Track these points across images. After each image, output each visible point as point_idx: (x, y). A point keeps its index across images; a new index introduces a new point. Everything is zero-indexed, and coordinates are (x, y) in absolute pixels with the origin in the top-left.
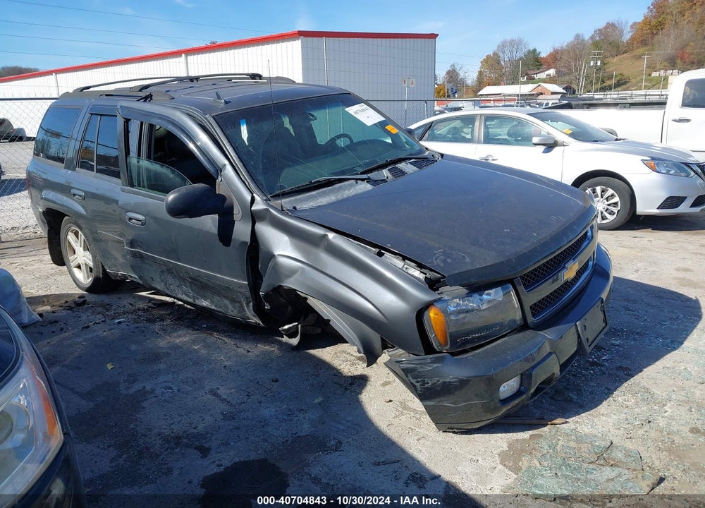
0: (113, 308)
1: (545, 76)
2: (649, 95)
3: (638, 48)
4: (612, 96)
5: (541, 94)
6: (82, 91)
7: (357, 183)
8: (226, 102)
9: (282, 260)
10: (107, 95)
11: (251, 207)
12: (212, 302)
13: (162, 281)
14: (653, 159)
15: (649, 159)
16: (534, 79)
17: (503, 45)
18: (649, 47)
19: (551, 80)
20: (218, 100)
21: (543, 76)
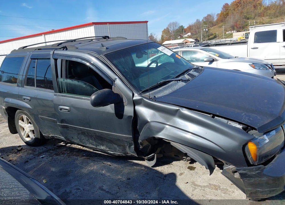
0: (37, 150)
1: (187, 36)
2: (227, 41)
3: (220, 23)
4: (214, 42)
5: (187, 43)
6: (23, 48)
7: (178, 82)
8: (107, 48)
9: (153, 124)
10: (39, 49)
11: (133, 98)
12: (107, 147)
13: (78, 138)
14: (253, 64)
15: (252, 64)
16: (183, 37)
17: (170, 25)
18: (224, 23)
19: (189, 37)
20: (103, 48)
21: (186, 36)
